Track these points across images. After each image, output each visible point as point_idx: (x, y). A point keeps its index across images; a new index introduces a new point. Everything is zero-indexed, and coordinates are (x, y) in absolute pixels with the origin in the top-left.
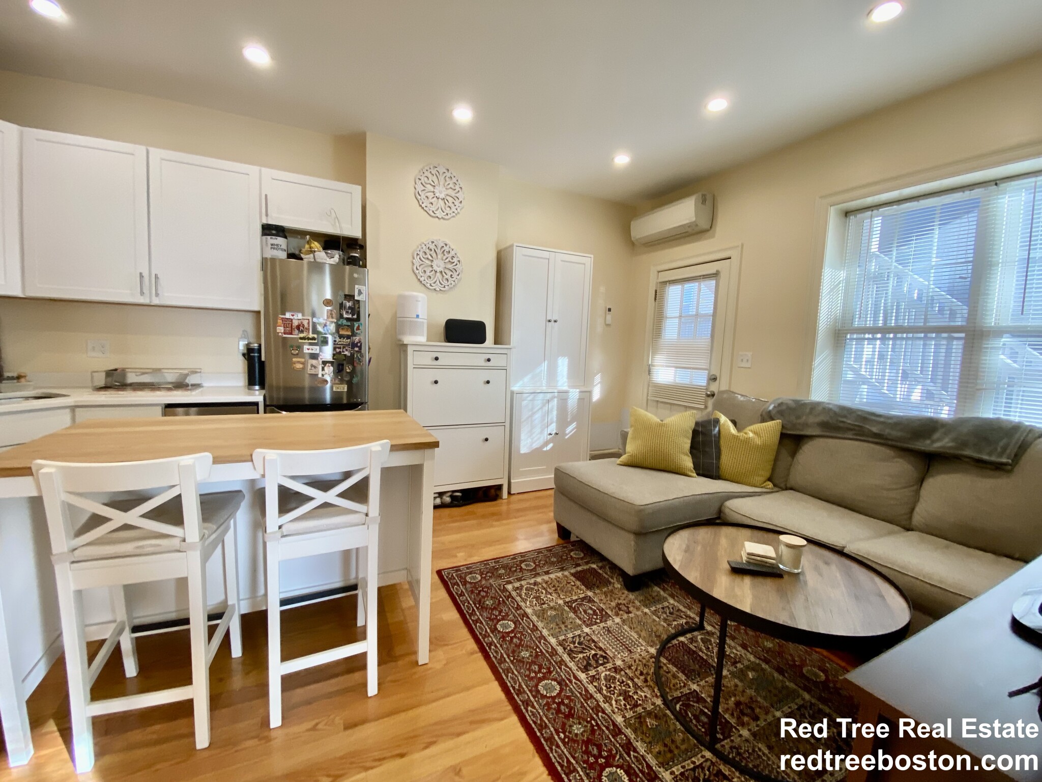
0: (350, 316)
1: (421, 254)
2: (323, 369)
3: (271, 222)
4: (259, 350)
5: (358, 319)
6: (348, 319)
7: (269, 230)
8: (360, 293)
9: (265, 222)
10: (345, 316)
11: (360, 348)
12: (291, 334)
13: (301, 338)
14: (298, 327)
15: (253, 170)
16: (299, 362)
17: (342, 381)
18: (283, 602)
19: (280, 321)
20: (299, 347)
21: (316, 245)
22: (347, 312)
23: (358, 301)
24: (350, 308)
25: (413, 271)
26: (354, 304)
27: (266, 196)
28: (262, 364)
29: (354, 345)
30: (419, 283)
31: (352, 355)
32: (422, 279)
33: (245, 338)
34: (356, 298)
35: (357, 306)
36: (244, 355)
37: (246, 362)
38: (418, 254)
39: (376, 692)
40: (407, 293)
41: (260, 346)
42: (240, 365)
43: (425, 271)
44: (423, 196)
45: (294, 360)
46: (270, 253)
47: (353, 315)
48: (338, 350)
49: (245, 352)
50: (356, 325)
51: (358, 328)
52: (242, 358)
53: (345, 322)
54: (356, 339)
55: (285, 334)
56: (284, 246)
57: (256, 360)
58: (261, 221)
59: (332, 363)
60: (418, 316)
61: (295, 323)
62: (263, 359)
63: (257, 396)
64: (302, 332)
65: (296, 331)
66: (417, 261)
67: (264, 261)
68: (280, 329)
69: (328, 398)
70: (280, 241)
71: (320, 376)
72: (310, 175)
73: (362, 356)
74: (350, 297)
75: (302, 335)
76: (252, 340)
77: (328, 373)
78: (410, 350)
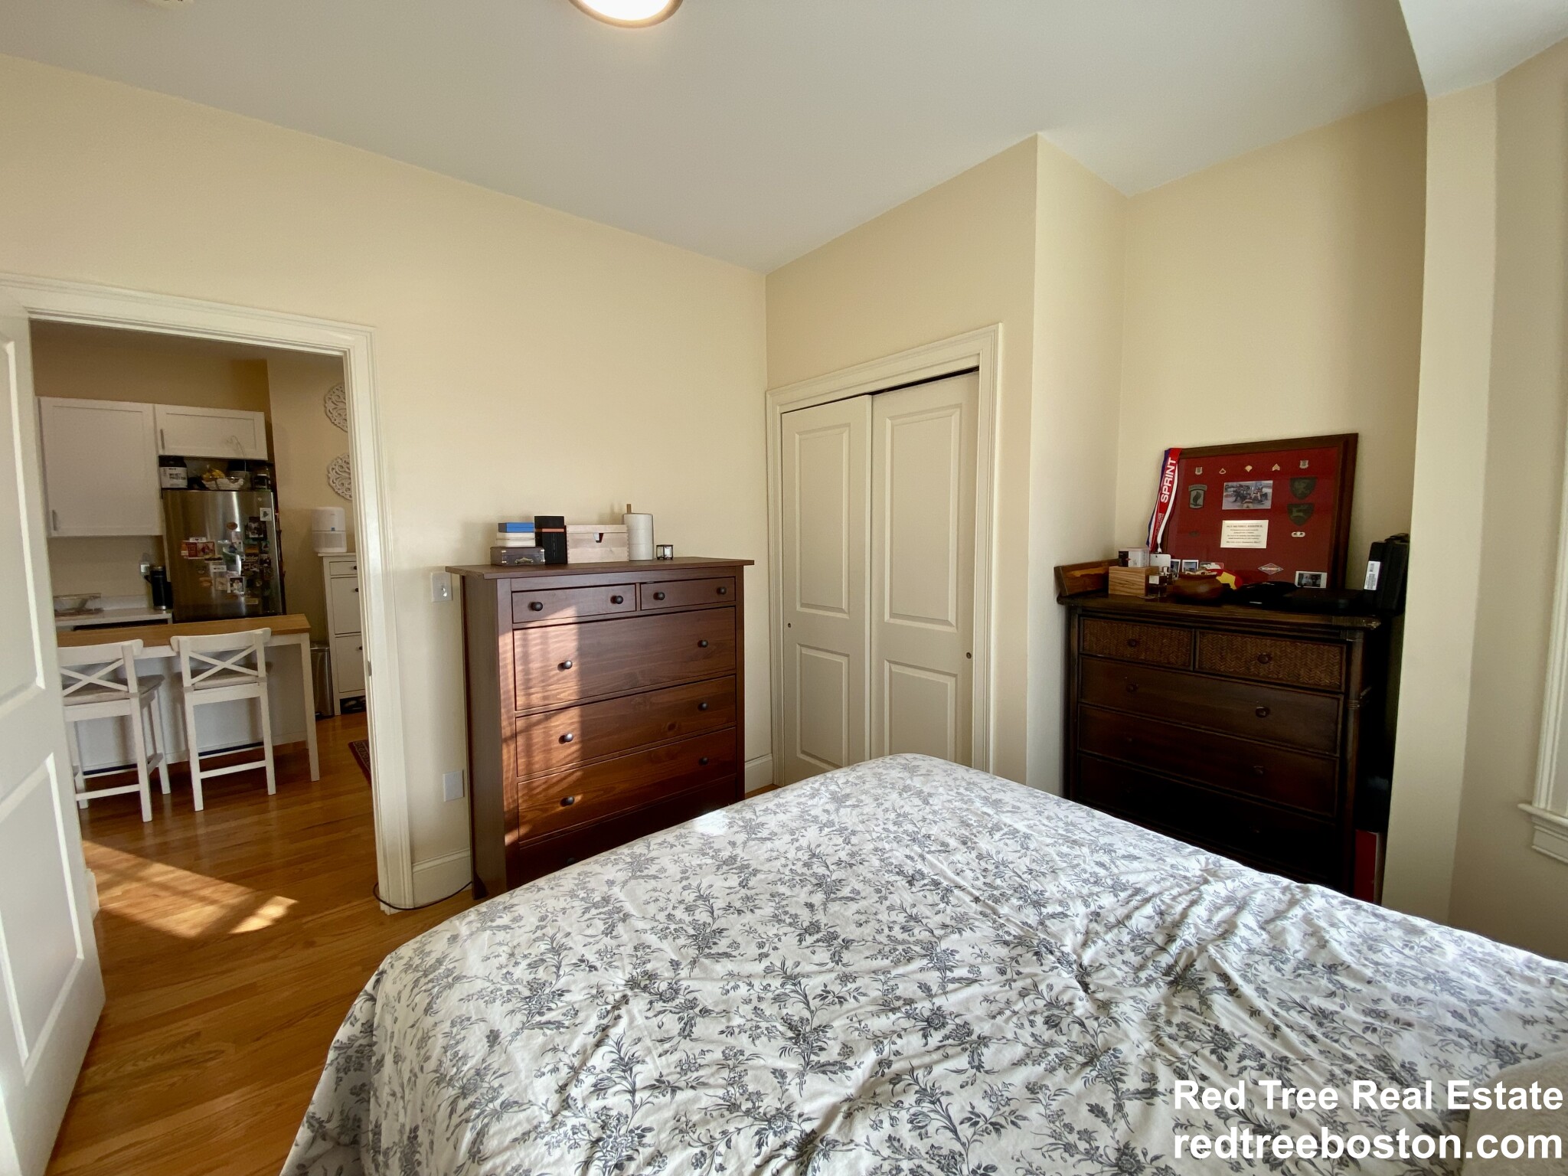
0: (257, 536)
1: (337, 468)
2: (232, 585)
3: (168, 453)
4: (164, 572)
5: (265, 539)
6: (254, 539)
7: (165, 461)
8: (265, 514)
9: (161, 453)
10: (251, 536)
11: (270, 563)
12: (196, 556)
13: (206, 560)
14: (203, 550)
15: (147, 408)
16: (206, 581)
17: (253, 595)
18: (201, 754)
19: (184, 545)
20: (206, 568)
21: (217, 472)
22: (253, 533)
23: (264, 522)
24: (255, 528)
25: (329, 484)
26: (260, 525)
27: (162, 431)
28: (168, 586)
29: (262, 562)
30: (336, 495)
31: (262, 571)
32: (340, 492)
33: (146, 560)
34: (262, 519)
35: (263, 526)
36: (146, 577)
37: (150, 585)
38: (333, 469)
39: (274, 792)
40: (321, 508)
41: (164, 568)
42: (142, 588)
43: (343, 484)
44: (335, 413)
45: (201, 579)
46: (169, 483)
47: (259, 534)
48: (246, 568)
49: (148, 574)
50: (264, 544)
51: (266, 546)
52: (143, 581)
53: (251, 542)
54: (265, 556)
55: (190, 556)
56: (184, 475)
57: (161, 582)
58: (157, 451)
59: (240, 580)
60: (333, 529)
61: (200, 546)
62: (169, 580)
63: (165, 614)
64: (207, 554)
65: (202, 553)
66: (333, 475)
67: (164, 491)
68: (184, 553)
69: (244, 610)
70: (180, 470)
71: (229, 591)
72: (209, 406)
73: (272, 570)
74: (256, 519)
75: (207, 557)
76: (154, 562)
77: (239, 589)
78: (326, 562)
